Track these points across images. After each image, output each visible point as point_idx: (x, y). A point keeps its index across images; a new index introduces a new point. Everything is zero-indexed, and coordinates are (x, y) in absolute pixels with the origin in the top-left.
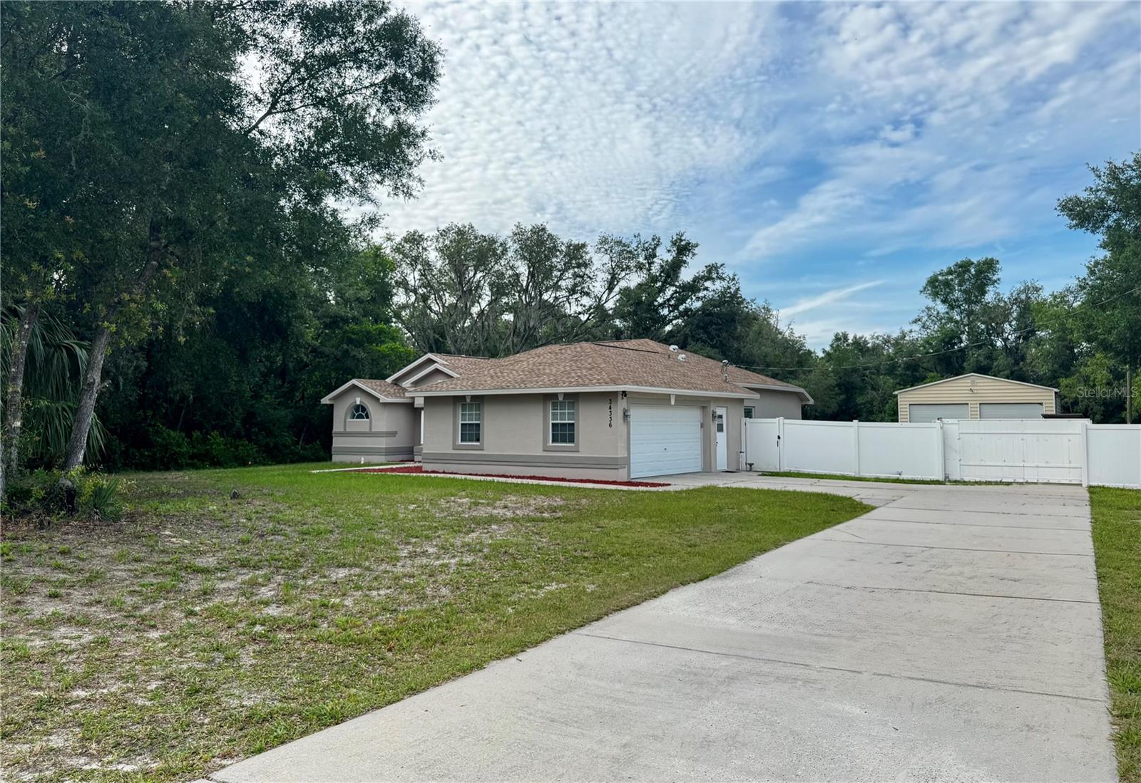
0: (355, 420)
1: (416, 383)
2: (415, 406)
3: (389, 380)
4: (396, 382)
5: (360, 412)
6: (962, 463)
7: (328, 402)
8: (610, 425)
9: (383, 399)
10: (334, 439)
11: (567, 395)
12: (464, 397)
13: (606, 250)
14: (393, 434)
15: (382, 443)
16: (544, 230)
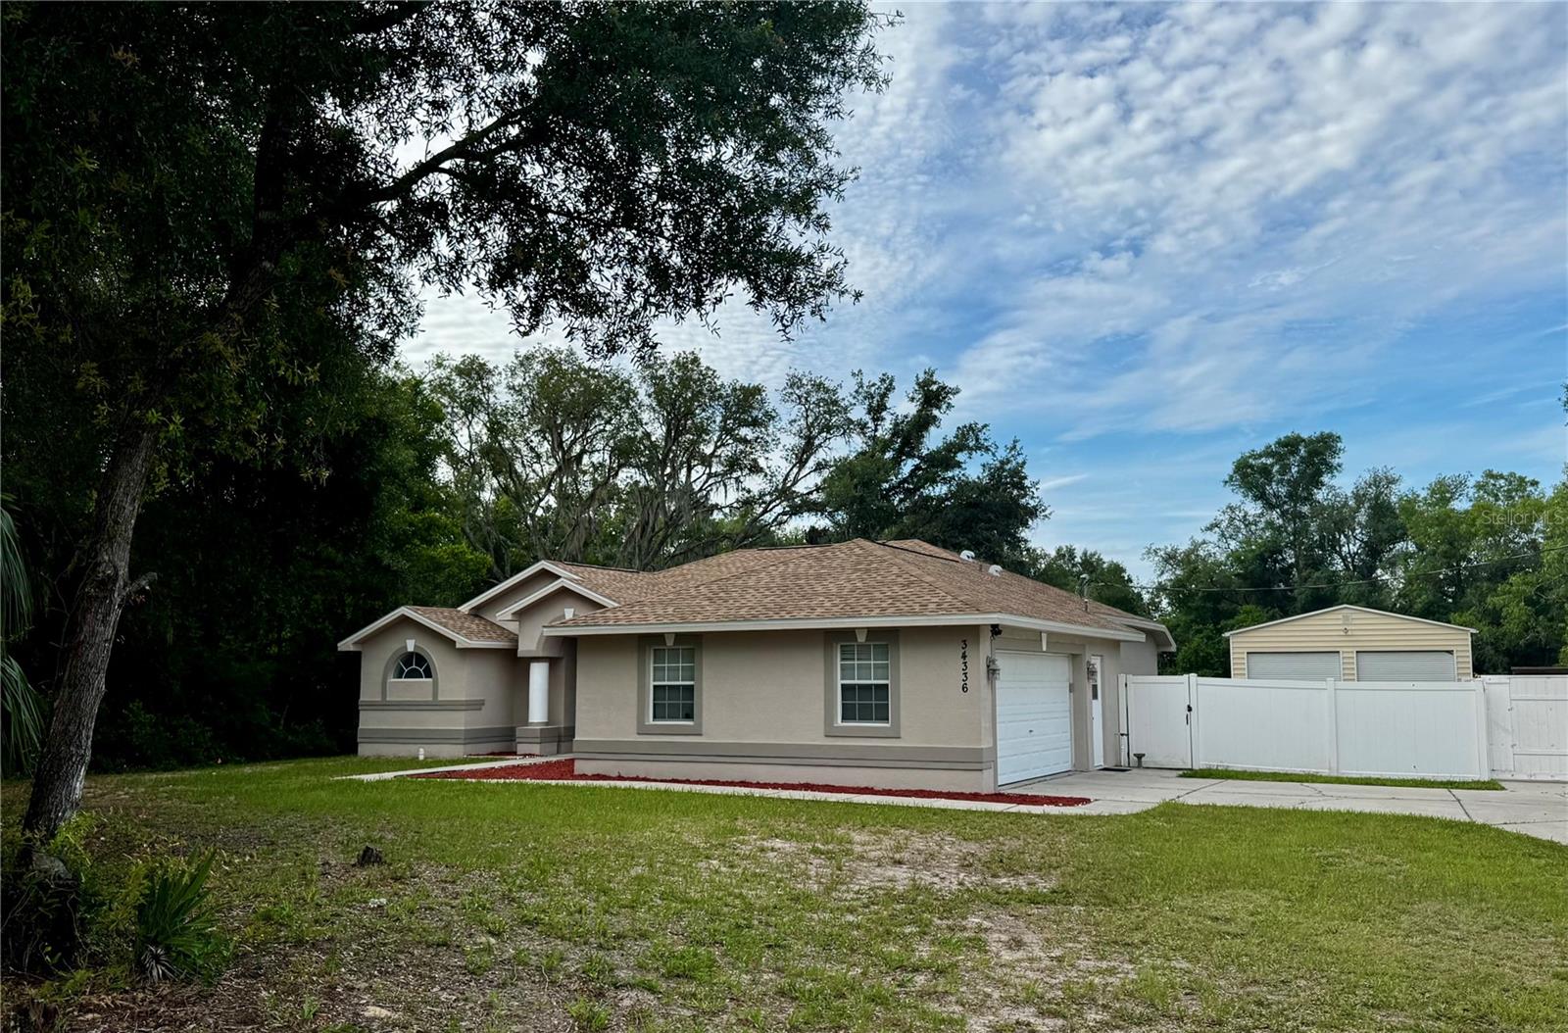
0: (403, 680)
1: (521, 615)
2: (520, 654)
3: (465, 608)
4: (476, 613)
5: (415, 665)
6: (1517, 750)
7: (352, 648)
8: (965, 688)
9: (462, 641)
10: (361, 713)
11: (873, 632)
12: (659, 638)
13: (799, 397)
14: (475, 705)
15: (459, 722)
16: (695, 360)
